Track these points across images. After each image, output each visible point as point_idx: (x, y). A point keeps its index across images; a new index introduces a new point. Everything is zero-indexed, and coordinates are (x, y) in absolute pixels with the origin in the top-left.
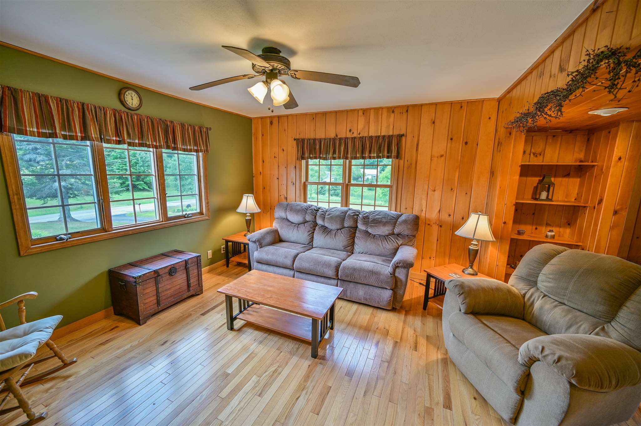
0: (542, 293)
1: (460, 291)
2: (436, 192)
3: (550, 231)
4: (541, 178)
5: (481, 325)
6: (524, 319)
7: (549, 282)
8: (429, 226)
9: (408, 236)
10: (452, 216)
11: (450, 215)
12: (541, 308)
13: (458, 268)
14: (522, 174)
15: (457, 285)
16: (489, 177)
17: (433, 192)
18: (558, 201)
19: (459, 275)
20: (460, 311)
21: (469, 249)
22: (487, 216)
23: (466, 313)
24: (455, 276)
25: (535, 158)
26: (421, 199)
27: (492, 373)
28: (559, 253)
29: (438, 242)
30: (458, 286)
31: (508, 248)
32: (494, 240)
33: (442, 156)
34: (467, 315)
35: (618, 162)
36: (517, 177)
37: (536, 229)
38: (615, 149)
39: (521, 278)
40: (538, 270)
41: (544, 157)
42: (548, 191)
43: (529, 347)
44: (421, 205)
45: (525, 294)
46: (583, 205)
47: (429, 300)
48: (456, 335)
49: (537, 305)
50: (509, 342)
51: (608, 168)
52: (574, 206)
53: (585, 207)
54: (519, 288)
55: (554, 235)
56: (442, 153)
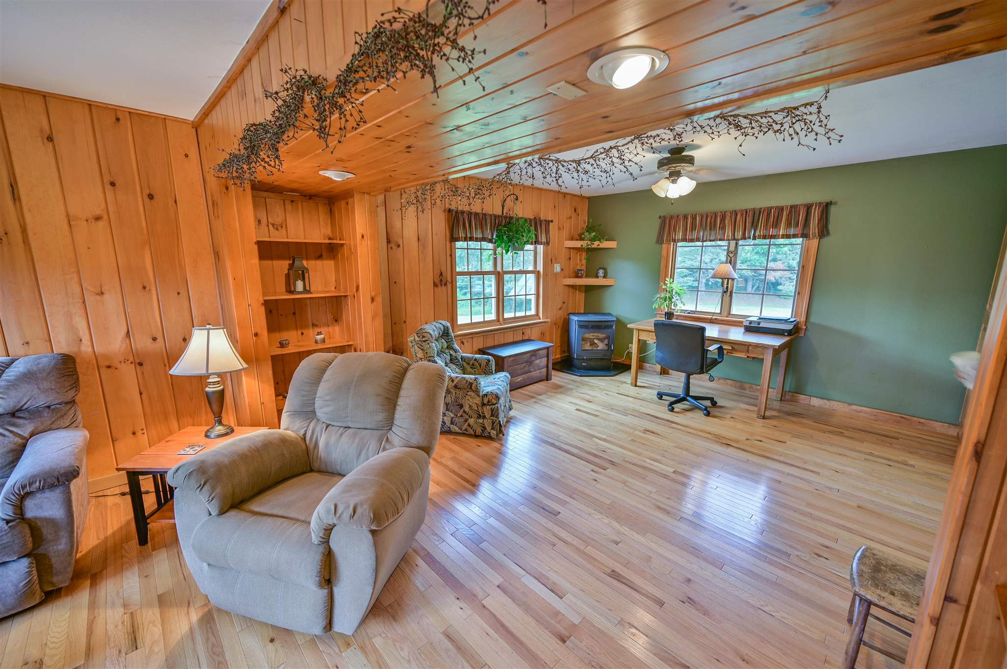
0: (324, 424)
1: (201, 481)
2: (107, 297)
3: (319, 333)
4: (291, 262)
5: (251, 519)
6: (312, 471)
7: (328, 406)
8: (109, 370)
9: (49, 407)
10: (160, 340)
11: (154, 339)
12: (327, 445)
13: (195, 434)
14: (262, 257)
15: (191, 473)
16: (214, 261)
17: (98, 297)
18: (318, 292)
19: (199, 446)
20: (210, 514)
21: (207, 393)
22: (223, 328)
23: (222, 512)
24: (191, 452)
25: (276, 232)
26: (69, 316)
27: (285, 585)
28: (330, 363)
29: (142, 396)
30: (195, 473)
31: (271, 372)
32: (245, 366)
33: (98, 218)
34: (223, 516)
35: (362, 240)
36: (256, 260)
37: (302, 334)
38: (357, 225)
39: (296, 414)
40: (313, 395)
41: (287, 231)
42: (303, 279)
43: (320, 515)
44: (73, 329)
45: (305, 435)
46: (344, 294)
47: (148, 521)
48: (212, 563)
49: (322, 443)
50: (297, 520)
51: (355, 247)
52: (336, 297)
53: (346, 296)
54: (294, 429)
55: (324, 339)
56: (98, 212)
